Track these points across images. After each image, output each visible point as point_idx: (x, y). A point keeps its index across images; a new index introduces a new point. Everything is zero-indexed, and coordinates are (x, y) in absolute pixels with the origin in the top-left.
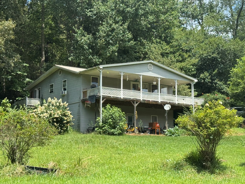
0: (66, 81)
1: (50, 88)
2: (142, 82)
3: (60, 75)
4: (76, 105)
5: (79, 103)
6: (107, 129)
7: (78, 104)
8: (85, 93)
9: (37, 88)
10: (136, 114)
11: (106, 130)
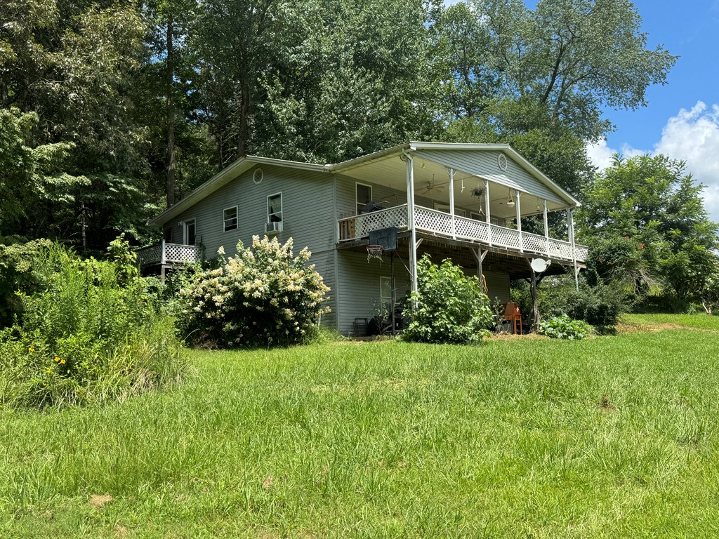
0: (278, 196)
1: (225, 219)
2: (455, 206)
3: (258, 183)
4: (320, 258)
5: (327, 254)
6: (449, 326)
7: (326, 256)
8: (346, 226)
9: (183, 220)
10: (483, 282)
11: (447, 328)
